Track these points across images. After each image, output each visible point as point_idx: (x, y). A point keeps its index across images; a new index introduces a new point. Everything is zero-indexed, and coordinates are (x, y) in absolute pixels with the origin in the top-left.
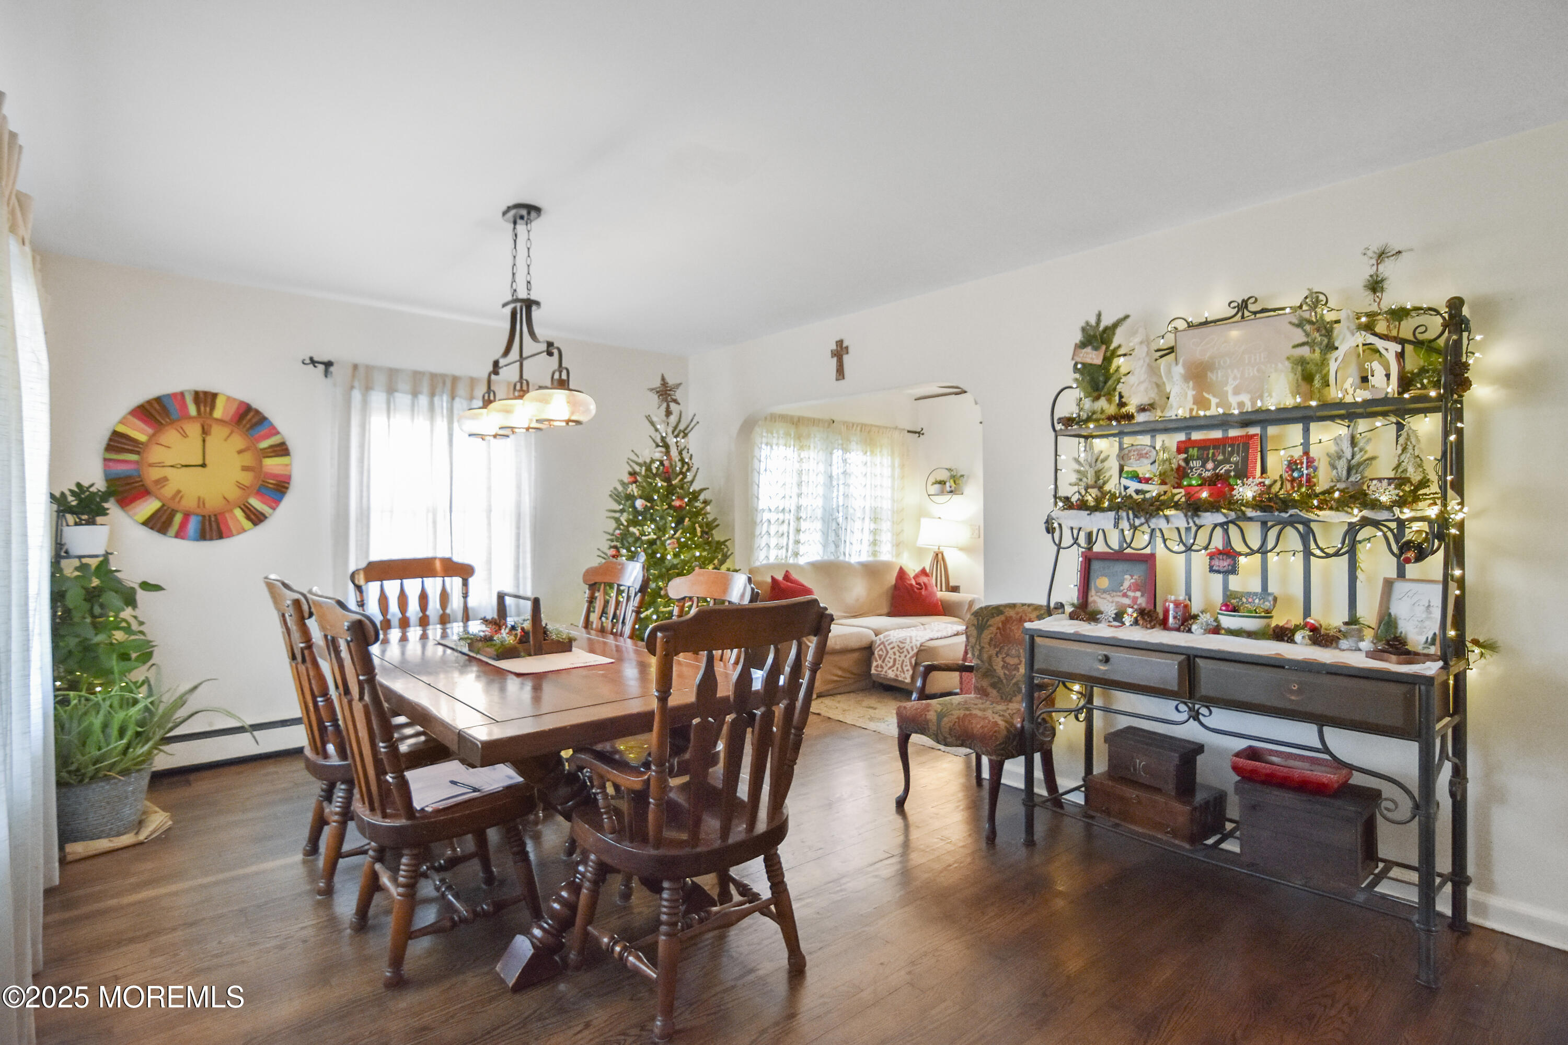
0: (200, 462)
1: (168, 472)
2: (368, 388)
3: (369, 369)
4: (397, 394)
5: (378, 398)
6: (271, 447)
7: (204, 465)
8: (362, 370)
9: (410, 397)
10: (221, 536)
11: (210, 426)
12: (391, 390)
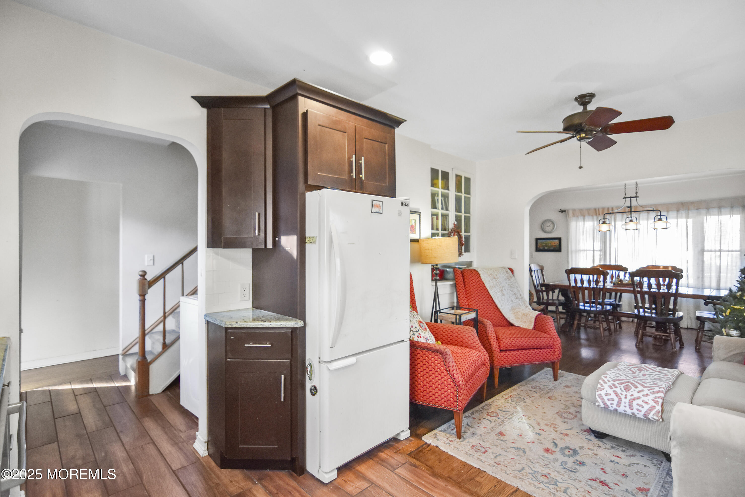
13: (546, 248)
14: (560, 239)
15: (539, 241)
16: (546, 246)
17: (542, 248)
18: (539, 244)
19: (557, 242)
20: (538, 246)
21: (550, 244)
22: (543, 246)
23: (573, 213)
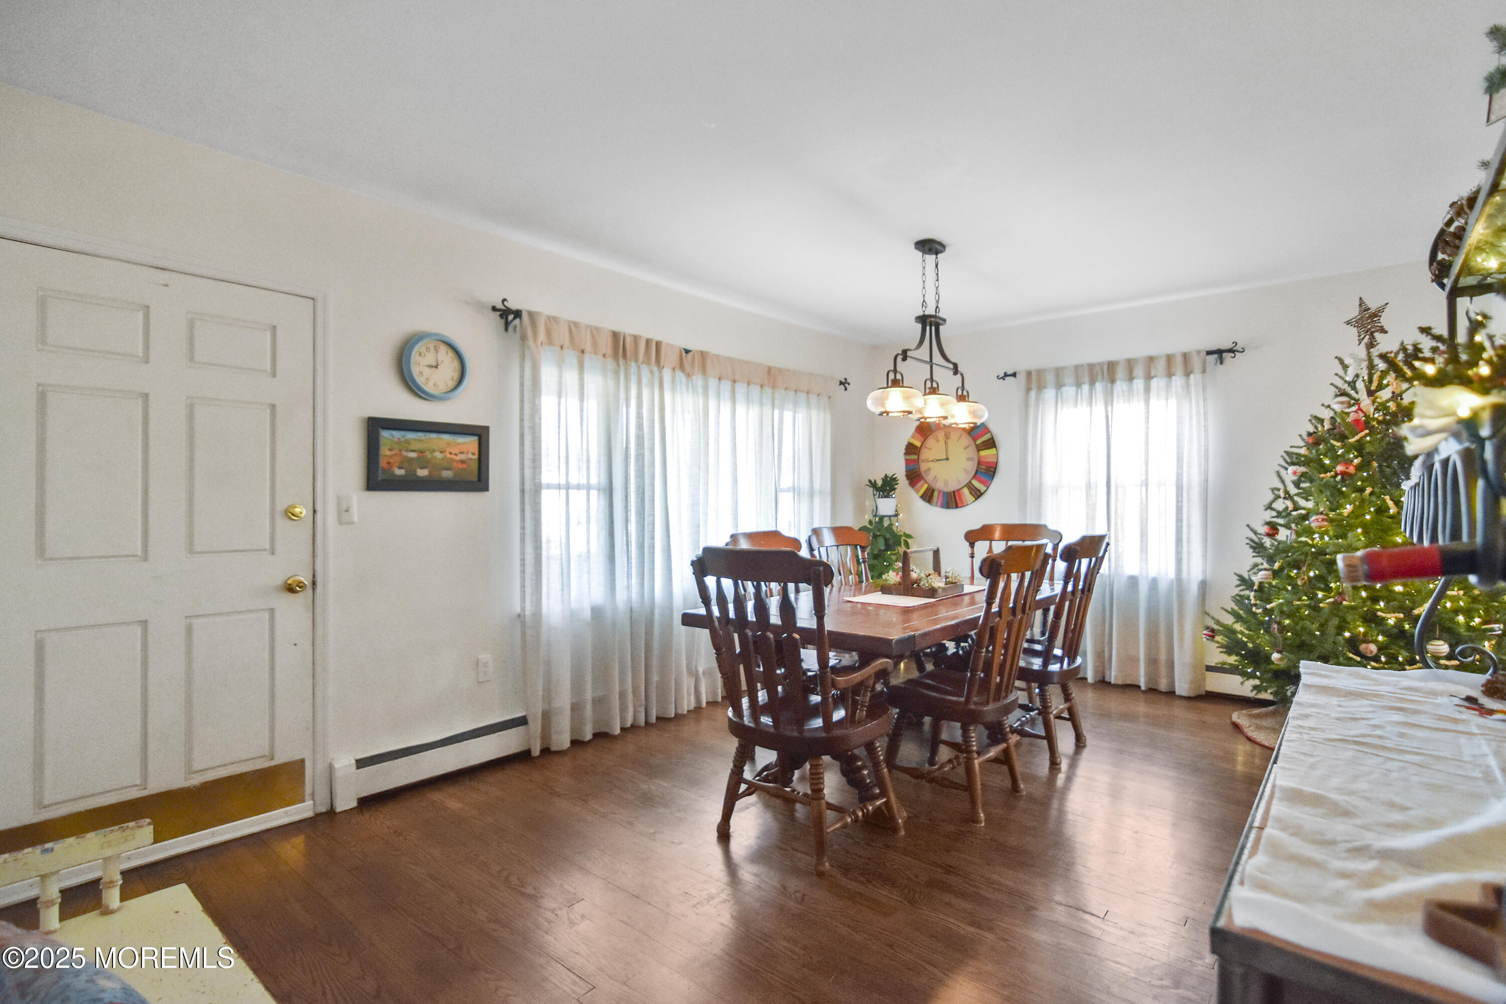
0: (945, 457)
1: (931, 465)
2: (1041, 388)
3: (1040, 372)
4: (1064, 389)
5: (1049, 393)
6: (983, 442)
7: (948, 459)
8: (1034, 375)
9: (1074, 388)
10: (957, 507)
11: (950, 433)
12: (1059, 386)
13: (422, 473)
14: (481, 434)
15: (385, 434)
16: (423, 462)
17: (399, 472)
18: (385, 451)
19: (470, 444)
20: (383, 463)
21: (438, 455)
22: (406, 462)
23: (549, 333)
